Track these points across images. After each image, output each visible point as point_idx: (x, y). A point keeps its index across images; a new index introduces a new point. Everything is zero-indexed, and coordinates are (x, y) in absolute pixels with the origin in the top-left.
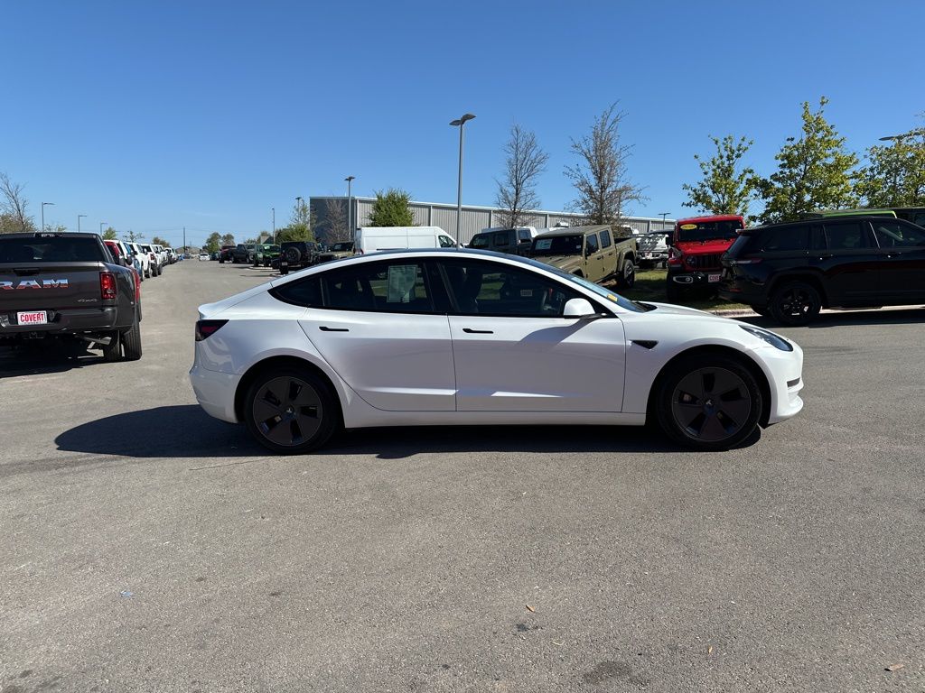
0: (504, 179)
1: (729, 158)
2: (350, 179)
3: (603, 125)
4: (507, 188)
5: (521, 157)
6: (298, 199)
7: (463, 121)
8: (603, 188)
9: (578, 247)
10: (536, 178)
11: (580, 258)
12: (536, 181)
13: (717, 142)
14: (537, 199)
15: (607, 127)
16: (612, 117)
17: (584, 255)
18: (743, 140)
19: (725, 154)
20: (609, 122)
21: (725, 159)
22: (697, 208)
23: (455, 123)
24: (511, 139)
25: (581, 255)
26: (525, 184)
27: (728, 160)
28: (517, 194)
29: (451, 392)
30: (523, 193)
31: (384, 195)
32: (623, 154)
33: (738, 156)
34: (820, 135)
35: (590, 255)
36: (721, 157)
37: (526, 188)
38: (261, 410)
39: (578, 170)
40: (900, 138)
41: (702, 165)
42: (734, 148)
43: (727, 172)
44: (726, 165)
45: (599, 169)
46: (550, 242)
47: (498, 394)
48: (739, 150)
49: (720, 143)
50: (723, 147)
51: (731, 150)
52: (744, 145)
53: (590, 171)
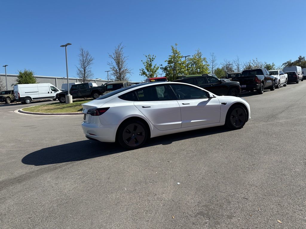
0: (79, 66)
1: (150, 61)
2: (5, 66)
4: (80, 69)
5: (84, 59)
7: (66, 46)
8: (120, 69)
10: (91, 66)
13: (146, 56)
14: (92, 73)
15: (119, 50)
16: (121, 47)
18: (153, 56)
19: (149, 60)
21: (149, 61)
22: (143, 76)
23: (62, 46)
24: (81, 52)
26: (87, 68)
27: (150, 62)
28: (84, 71)
29: (181, 122)
30: (86, 71)
32: (125, 59)
33: (153, 61)
34: (176, 55)
36: (148, 61)
38: (125, 136)
39: (112, 63)
40: (186, 57)
41: (143, 63)
42: (151, 58)
43: (150, 65)
44: (150, 63)
45: (118, 63)
46: (112, 86)
47: (192, 121)
48: (153, 59)
49: (147, 57)
50: (148, 58)
51: (151, 59)
52: (154, 57)
53: (115, 64)
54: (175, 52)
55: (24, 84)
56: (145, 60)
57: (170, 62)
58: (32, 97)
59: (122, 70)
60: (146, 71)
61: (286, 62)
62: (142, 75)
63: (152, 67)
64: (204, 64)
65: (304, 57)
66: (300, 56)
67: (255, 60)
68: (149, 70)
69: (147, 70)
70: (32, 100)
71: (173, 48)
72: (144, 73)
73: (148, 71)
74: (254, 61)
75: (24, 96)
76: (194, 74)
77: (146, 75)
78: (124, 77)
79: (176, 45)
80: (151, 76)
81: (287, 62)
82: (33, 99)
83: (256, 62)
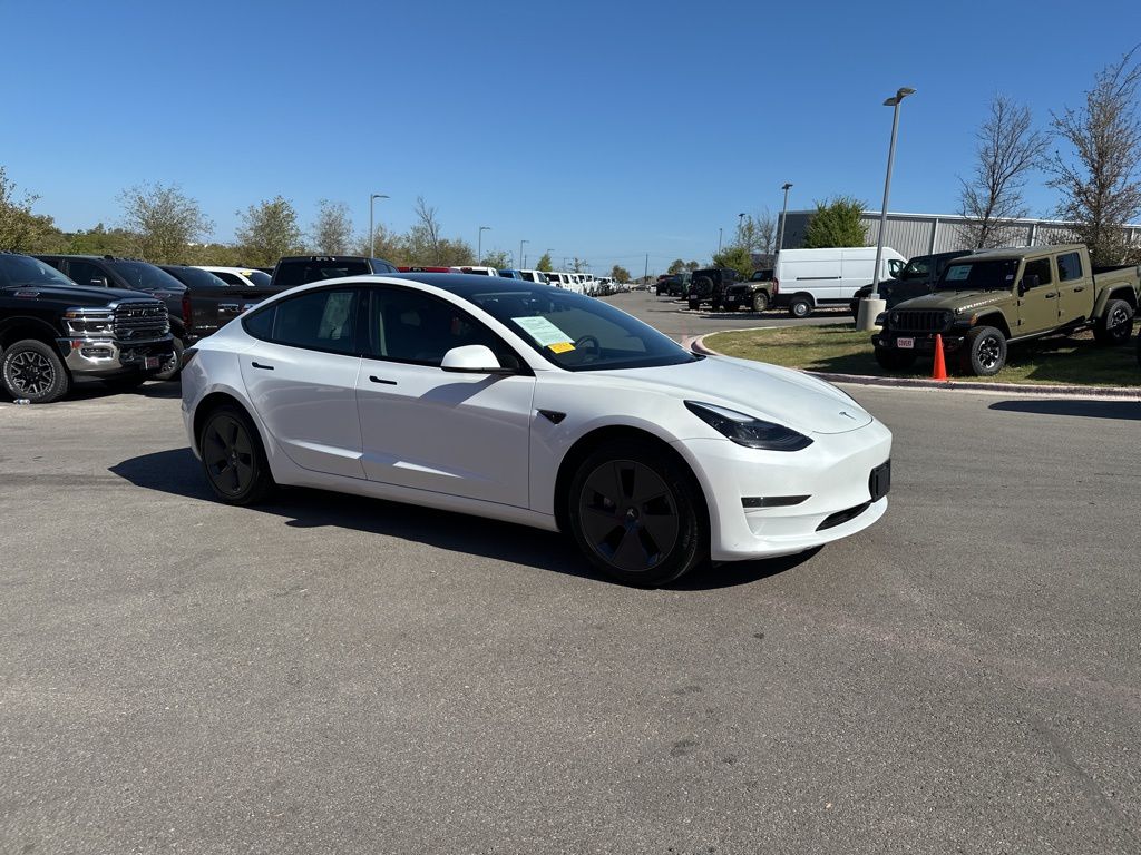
0: (975, 178)
2: (787, 187)
3: (1108, 86)
4: (977, 191)
6: (741, 215)
7: (899, 98)
9: (1009, 277)
10: (1026, 175)
11: (1007, 295)
12: (1025, 178)
17: (1015, 289)
20: (1120, 81)
23: (888, 102)
24: (990, 118)
25: (1010, 289)
26: (1006, 184)
28: (992, 199)
29: (356, 455)
30: (1002, 198)
31: (828, 206)
35: (1027, 290)
37: (1007, 190)
46: (969, 269)
47: (400, 464)
55: (819, 247)
58: (818, 293)
59: (1113, 191)
70: (816, 305)
75: (793, 291)
82: (820, 301)
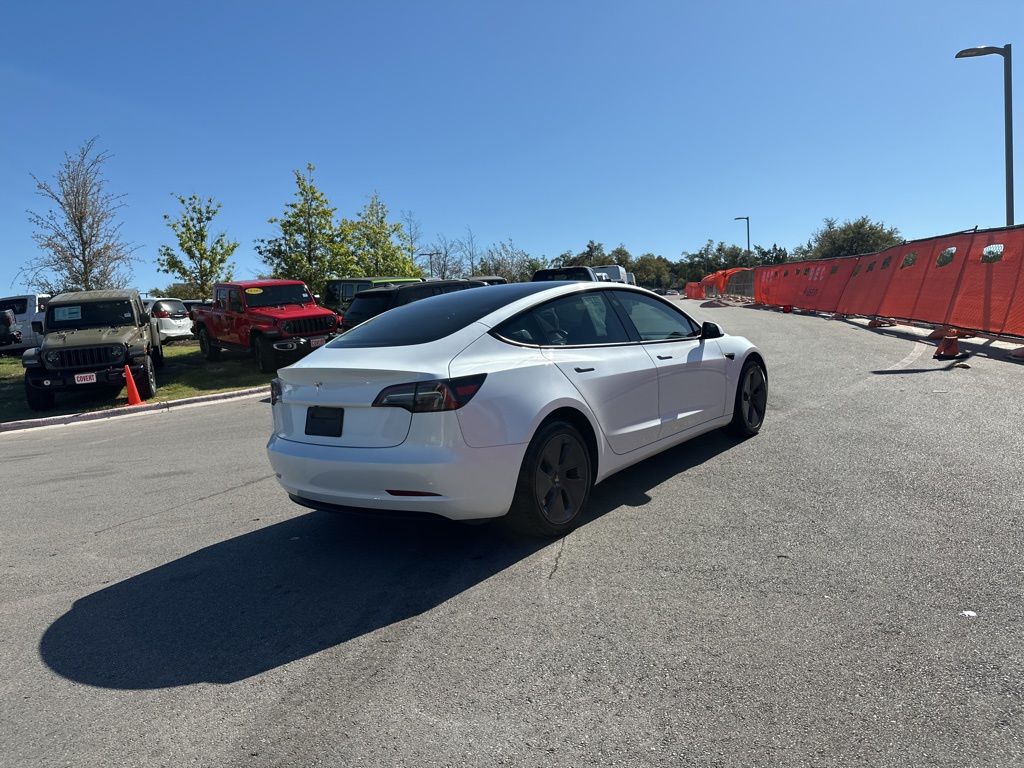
1: (200, 221)
3: (81, 163)
9: (127, 316)
13: (183, 202)
18: (211, 201)
21: (195, 221)
33: (209, 219)
34: (314, 204)
36: (192, 220)
41: (173, 225)
42: (204, 210)
43: (201, 236)
44: (198, 228)
45: (78, 220)
46: (78, 309)
48: (208, 212)
49: (187, 202)
50: (190, 208)
51: (200, 212)
52: (213, 207)
53: (62, 220)
54: (308, 194)
56: (179, 213)
57: (288, 227)
59: (95, 247)
60: (182, 257)
61: (558, 256)
62: (167, 271)
63: (208, 244)
64: (394, 245)
65: (600, 245)
66: (592, 242)
67: (507, 243)
68: (197, 254)
69: (189, 253)
71: (299, 179)
72: (174, 264)
73: (192, 256)
74: (503, 245)
76: (391, 276)
77: (184, 272)
78: (103, 273)
79: (309, 168)
80: (205, 274)
81: (562, 256)
83: (510, 249)
